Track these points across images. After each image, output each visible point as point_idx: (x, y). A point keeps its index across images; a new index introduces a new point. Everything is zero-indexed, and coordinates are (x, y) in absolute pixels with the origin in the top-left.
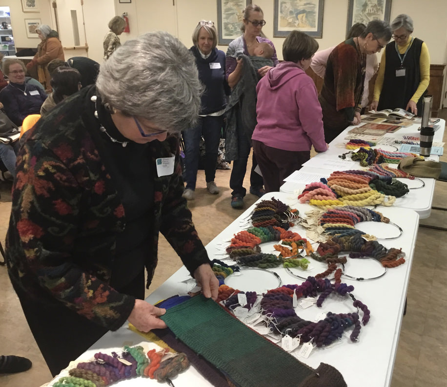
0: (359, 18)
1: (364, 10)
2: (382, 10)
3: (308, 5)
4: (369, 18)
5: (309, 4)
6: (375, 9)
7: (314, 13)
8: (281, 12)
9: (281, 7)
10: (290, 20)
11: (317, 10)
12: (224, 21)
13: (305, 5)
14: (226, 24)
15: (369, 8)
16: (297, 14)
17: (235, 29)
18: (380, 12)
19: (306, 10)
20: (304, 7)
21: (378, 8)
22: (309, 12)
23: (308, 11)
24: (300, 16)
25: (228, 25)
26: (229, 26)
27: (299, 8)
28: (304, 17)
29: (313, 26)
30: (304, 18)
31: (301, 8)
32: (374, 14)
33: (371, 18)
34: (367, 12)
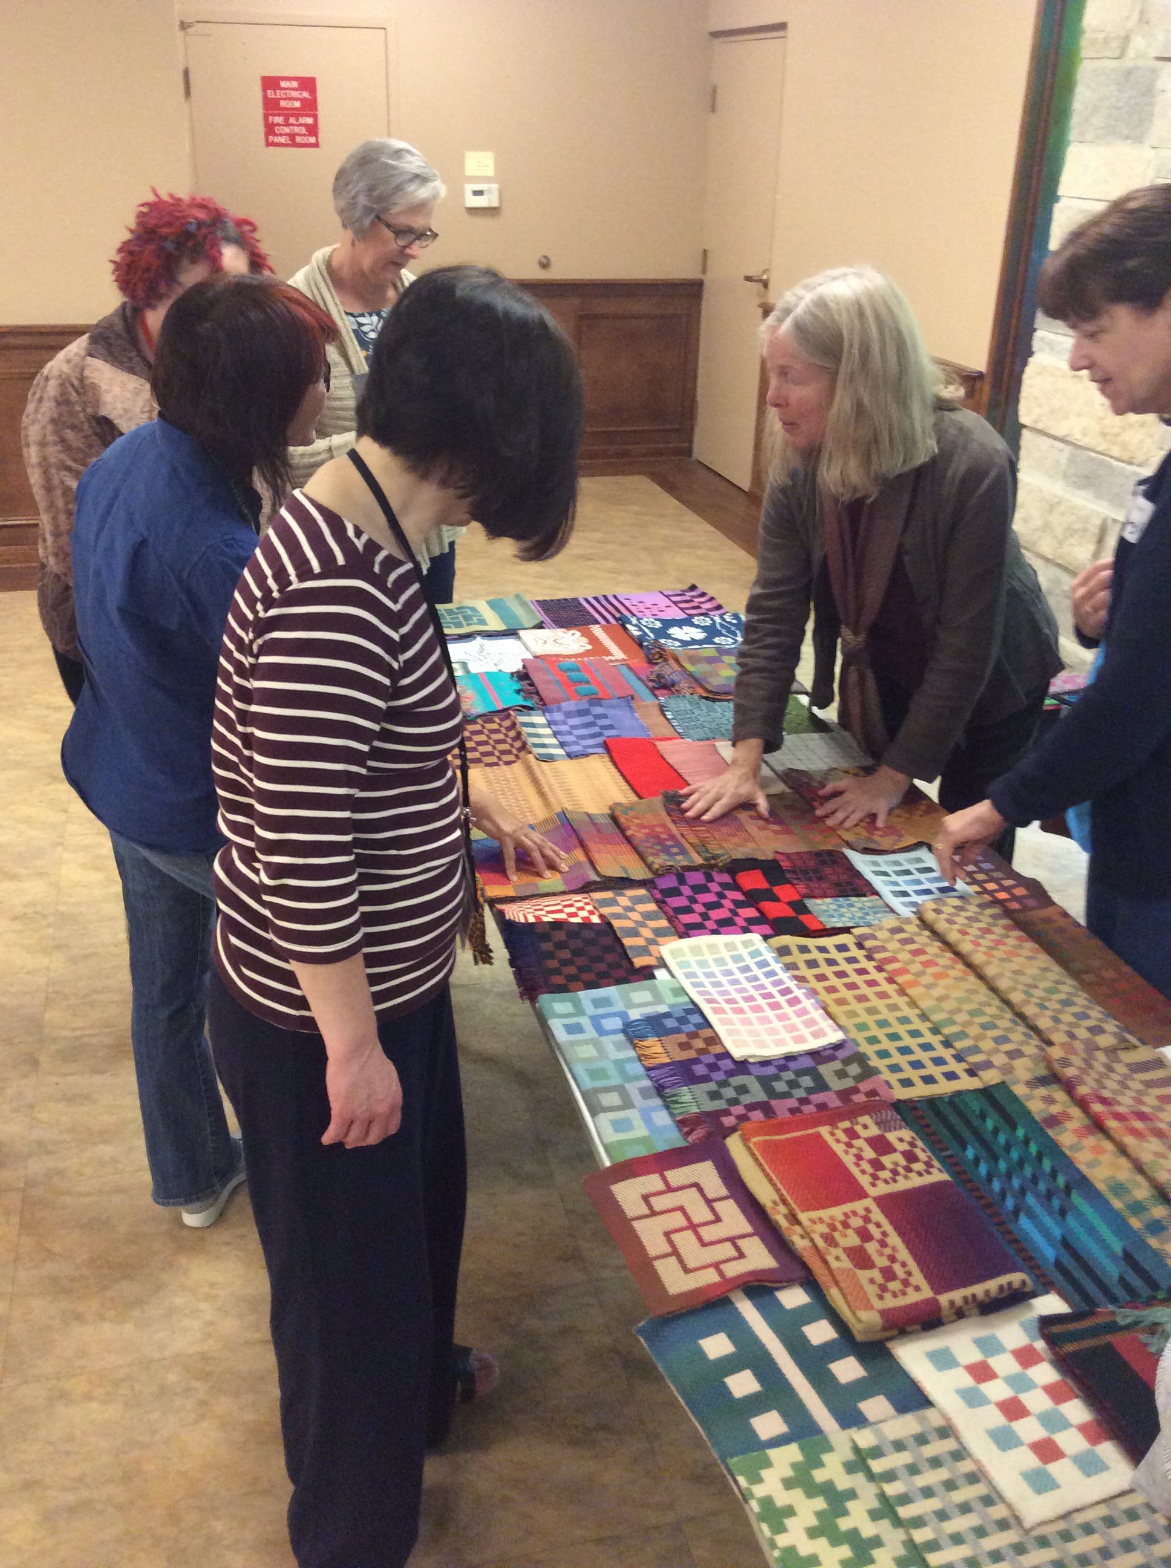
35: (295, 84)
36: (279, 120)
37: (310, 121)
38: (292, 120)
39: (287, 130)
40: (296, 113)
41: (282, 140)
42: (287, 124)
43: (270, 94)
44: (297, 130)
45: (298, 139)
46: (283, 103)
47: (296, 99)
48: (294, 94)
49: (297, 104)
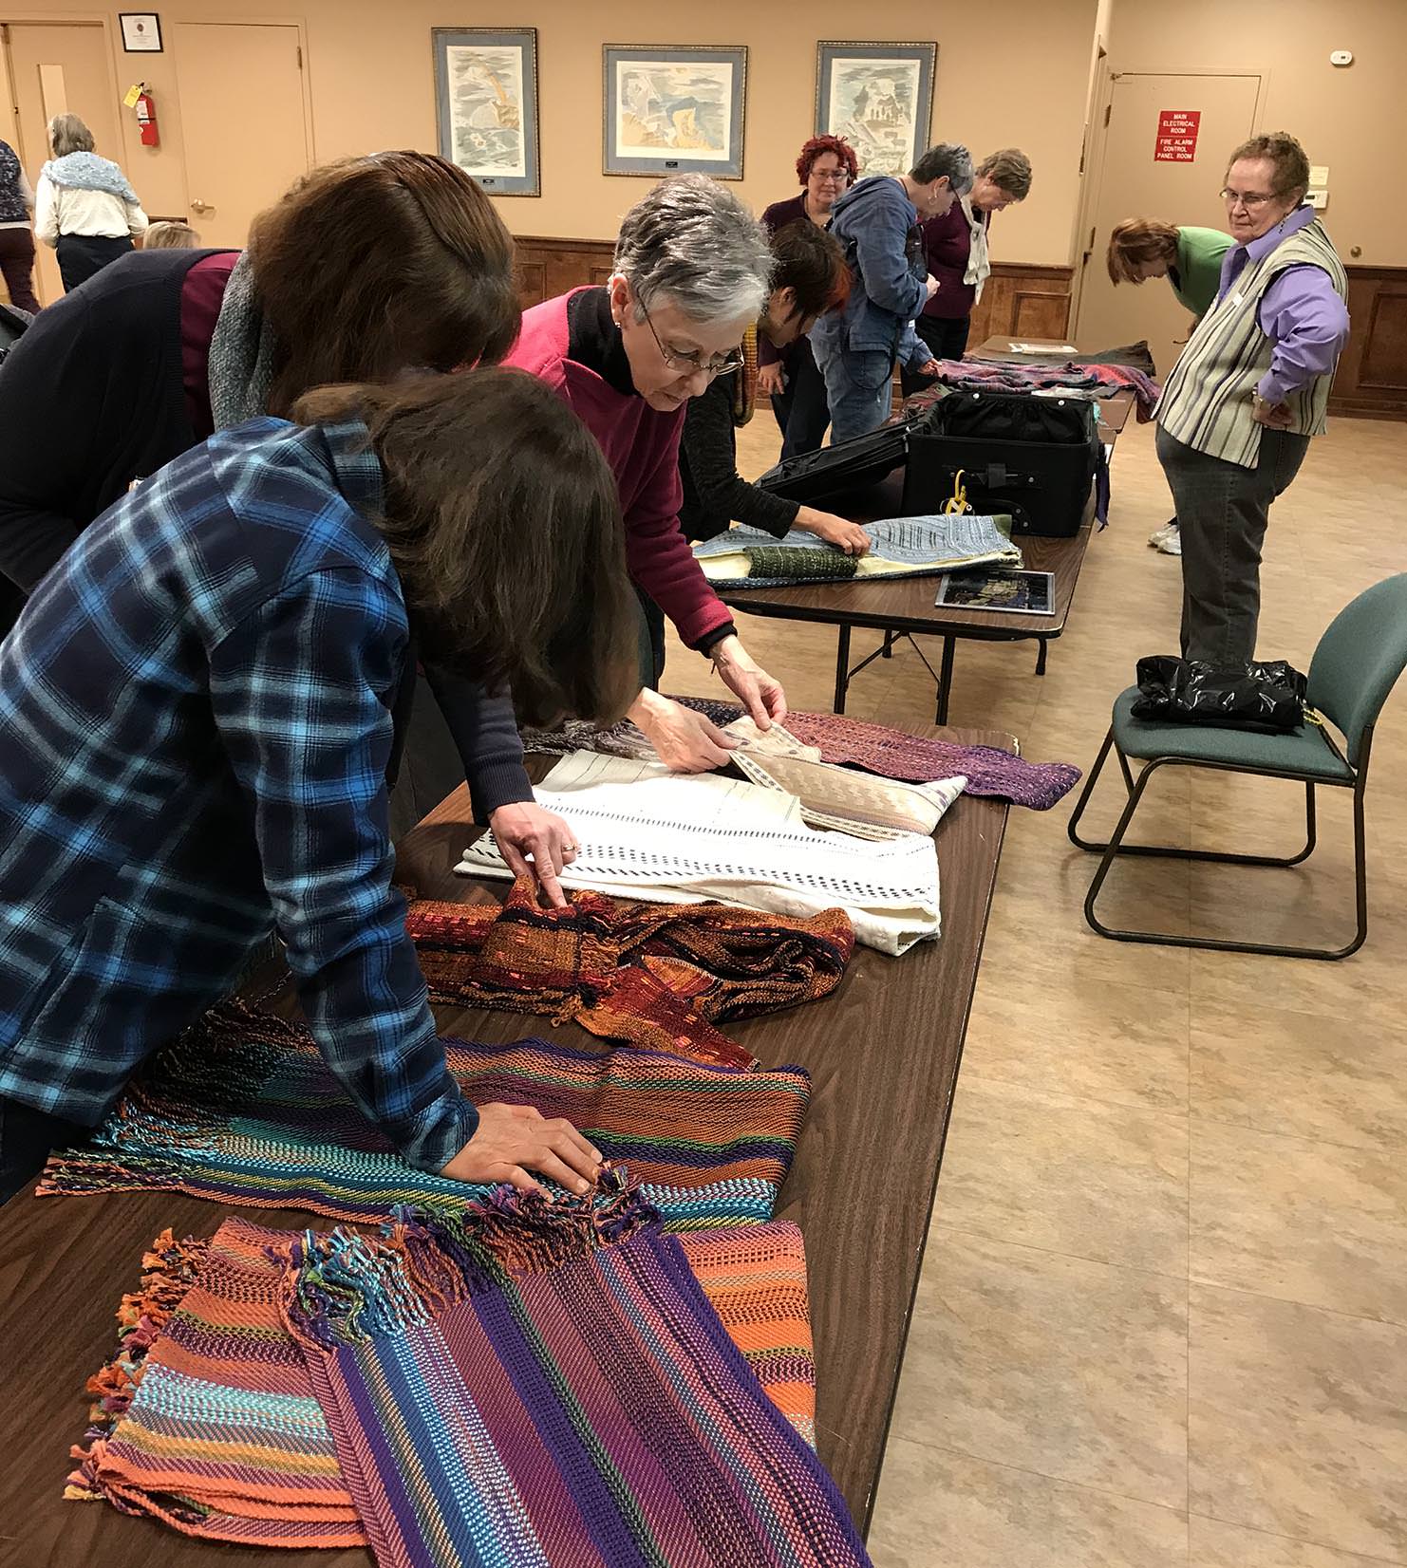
1: (860, 112)
2: (908, 115)
3: (702, 86)
4: (872, 134)
5: (705, 81)
6: (889, 110)
7: (721, 106)
8: (625, 102)
9: (624, 88)
10: (652, 127)
11: (726, 98)
12: (456, 122)
13: (694, 82)
14: (464, 132)
15: (872, 106)
16: (672, 109)
17: (492, 145)
18: (902, 120)
19: (697, 98)
21: (898, 106)
22: (705, 103)
24: (678, 116)
25: (469, 134)
26: (472, 136)
29: (716, 145)
30: (691, 121)
32: (887, 124)
33: (879, 135)
34: (867, 116)
35: (1185, 117)
36: (1169, 142)
37: (1190, 143)
38: (1177, 142)
39: (1172, 149)
40: (1181, 137)
41: (1167, 156)
42: (1173, 144)
43: (1165, 123)
44: (1179, 149)
45: (1179, 156)
46: (1172, 130)
47: (1184, 127)
48: (1182, 124)
49: (1183, 131)
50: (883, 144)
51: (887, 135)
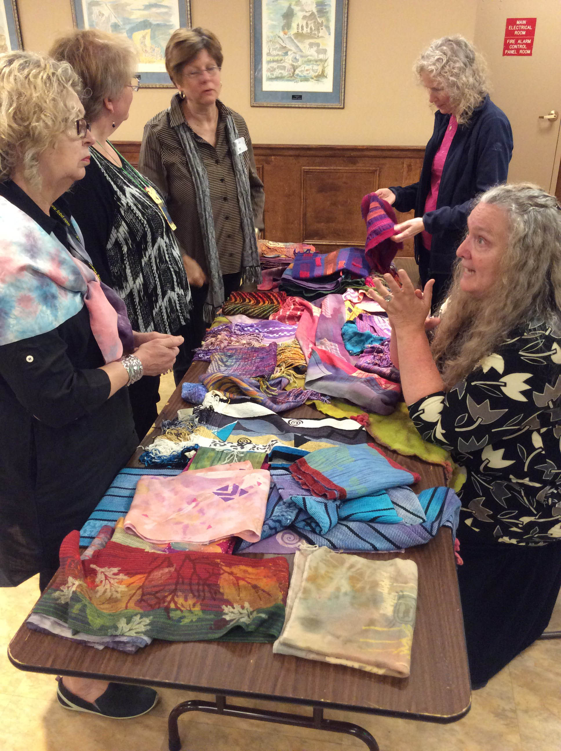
0: (278, 46)
1: (287, 26)
2: (328, 28)
3: (154, 10)
4: (299, 44)
5: (156, 5)
6: (311, 24)
7: (171, 27)
11: (175, 20)
13: (147, 7)
15: (298, 21)
16: (131, 32)
18: (323, 32)
19: (150, 20)
20: (146, 12)
21: (319, 20)
22: (158, 25)
23: (154, 23)
24: (137, 36)
27: (133, 17)
28: (148, 38)
30: (148, 41)
31: (137, 16)
32: (310, 36)
33: (304, 46)
34: (294, 30)
35: (524, 22)
38: (519, 41)
39: (515, 47)
40: (523, 38)
41: (512, 52)
42: (516, 43)
43: (510, 28)
44: (521, 46)
45: (521, 52)
46: (516, 33)
47: (524, 30)
48: (522, 27)
49: (524, 33)
50: (308, 53)
51: (311, 45)
